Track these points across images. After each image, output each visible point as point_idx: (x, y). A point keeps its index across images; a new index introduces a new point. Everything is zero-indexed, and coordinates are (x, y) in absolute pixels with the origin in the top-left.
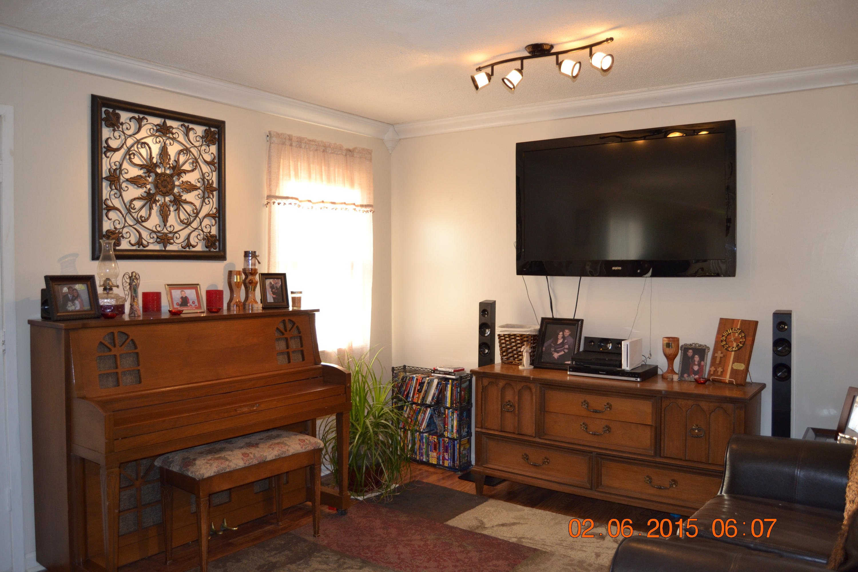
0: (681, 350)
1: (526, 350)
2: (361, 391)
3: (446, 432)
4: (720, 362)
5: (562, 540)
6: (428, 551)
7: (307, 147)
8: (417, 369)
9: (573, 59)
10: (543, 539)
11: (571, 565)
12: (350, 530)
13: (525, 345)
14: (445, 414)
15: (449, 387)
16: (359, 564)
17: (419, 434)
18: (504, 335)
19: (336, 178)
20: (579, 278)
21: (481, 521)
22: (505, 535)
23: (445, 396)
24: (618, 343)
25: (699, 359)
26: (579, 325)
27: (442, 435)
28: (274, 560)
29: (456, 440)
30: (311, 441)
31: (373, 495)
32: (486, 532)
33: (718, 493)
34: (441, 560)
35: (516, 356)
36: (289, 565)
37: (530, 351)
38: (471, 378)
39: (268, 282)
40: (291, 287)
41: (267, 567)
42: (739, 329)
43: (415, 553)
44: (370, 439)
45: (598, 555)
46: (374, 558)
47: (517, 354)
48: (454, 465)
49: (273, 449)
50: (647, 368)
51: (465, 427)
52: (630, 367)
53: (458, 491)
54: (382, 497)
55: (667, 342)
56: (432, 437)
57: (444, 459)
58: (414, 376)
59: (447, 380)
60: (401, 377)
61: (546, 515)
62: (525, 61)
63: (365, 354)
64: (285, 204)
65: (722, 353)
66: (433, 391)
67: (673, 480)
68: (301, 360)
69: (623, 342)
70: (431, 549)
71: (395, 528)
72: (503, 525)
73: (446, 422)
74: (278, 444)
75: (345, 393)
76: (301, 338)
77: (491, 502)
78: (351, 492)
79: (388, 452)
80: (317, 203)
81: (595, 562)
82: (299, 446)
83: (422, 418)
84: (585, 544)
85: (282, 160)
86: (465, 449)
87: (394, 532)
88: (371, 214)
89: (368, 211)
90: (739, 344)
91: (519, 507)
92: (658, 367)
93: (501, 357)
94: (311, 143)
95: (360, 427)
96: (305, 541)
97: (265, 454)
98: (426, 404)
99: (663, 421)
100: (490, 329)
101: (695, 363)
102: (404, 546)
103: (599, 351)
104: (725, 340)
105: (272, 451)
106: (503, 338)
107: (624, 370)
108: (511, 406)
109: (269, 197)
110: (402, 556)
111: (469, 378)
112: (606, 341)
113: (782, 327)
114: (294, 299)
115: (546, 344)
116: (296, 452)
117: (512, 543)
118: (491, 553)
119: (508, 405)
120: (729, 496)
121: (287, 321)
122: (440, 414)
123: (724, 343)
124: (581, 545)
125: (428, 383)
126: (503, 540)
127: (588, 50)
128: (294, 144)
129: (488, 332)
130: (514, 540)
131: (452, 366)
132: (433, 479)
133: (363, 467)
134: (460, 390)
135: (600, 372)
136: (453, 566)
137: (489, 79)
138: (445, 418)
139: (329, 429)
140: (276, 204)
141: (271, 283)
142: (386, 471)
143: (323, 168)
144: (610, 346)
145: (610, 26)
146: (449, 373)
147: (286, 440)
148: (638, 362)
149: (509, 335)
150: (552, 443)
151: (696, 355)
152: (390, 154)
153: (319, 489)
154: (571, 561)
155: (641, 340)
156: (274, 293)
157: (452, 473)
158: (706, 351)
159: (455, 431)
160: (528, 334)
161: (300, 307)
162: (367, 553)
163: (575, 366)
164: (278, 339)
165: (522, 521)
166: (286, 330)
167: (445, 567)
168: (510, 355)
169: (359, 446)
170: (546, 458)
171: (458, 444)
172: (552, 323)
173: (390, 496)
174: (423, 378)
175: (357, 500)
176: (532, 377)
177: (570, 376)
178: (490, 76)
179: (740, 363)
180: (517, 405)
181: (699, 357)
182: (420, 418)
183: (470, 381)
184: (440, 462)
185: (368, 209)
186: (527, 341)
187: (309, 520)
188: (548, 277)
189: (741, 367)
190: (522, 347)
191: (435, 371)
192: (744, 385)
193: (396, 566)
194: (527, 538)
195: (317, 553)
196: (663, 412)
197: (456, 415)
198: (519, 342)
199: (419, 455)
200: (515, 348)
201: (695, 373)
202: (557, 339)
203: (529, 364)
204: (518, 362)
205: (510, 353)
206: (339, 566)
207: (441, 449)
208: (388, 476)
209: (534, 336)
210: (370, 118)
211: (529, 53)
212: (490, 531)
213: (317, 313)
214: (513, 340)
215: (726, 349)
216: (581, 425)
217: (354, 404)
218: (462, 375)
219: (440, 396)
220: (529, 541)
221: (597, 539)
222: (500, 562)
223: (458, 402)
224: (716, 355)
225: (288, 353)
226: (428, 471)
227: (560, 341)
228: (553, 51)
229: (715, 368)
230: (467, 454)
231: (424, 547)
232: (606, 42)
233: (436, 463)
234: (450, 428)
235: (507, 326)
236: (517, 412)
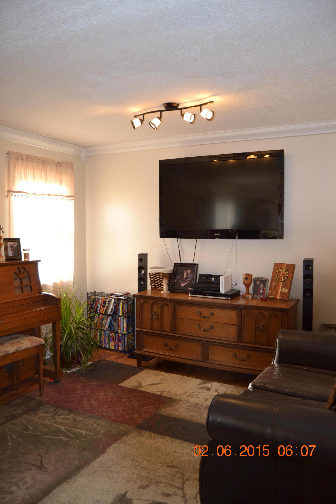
0: (253, 281)
1: (165, 282)
2: (68, 308)
3: (120, 330)
4: (274, 288)
5: (186, 392)
6: (108, 402)
7: (33, 160)
8: (102, 293)
9: (191, 113)
10: (175, 392)
11: (191, 406)
12: (62, 391)
13: (165, 279)
14: (119, 320)
15: (121, 304)
16: (67, 412)
17: (104, 332)
18: (153, 273)
19: (51, 179)
20: (196, 239)
21: (140, 382)
22: (153, 390)
23: (118, 310)
24: (217, 277)
25: (263, 286)
26: (196, 267)
27: (117, 332)
28: (15, 412)
29: (126, 335)
30: (37, 340)
31: (76, 369)
32: (142, 389)
33: (271, 363)
34: (116, 407)
35: (159, 285)
36: (25, 415)
37: (168, 282)
38: (134, 298)
39: (9, 244)
40: (23, 246)
41: (10, 417)
42: (285, 269)
43: (101, 404)
44: (73, 336)
45: (206, 400)
46: (76, 408)
47: (160, 284)
48: (125, 350)
49: (13, 346)
50: (235, 292)
51: (131, 327)
52: (225, 291)
53: (127, 365)
54: (82, 370)
55: (245, 277)
56: (112, 333)
57: (119, 346)
58: (100, 298)
59: (120, 299)
60: (92, 299)
61: (178, 377)
62: (163, 113)
63: (70, 285)
64: (19, 196)
65: (275, 283)
66: (111, 306)
67: (248, 355)
68: (30, 291)
69: (220, 277)
70: (110, 401)
71: (89, 389)
72: (152, 384)
73: (120, 324)
74: (16, 342)
75: (58, 310)
76: (30, 277)
77: (146, 371)
78: (63, 368)
79: (84, 343)
80: (39, 195)
81: (205, 404)
82: (29, 343)
83: (105, 323)
84: (199, 394)
85: (16, 169)
86: (131, 339)
87: (88, 391)
88: (73, 201)
89: (71, 199)
90: (285, 277)
91: (162, 373)
92: (241, 291)
93: (151, 286)
94: (35, 158)
95: (67, 330)
96: (35, 399)
97: (8, 350)
98: (108, 314)
99: (242, 322)
100: (144, 270)
101: (260, 288)
102: (94, 400)
103: (207, 282)
104: (277, 276)
105: (12, 347)
106: (152, 275)
107: (221, 293)
108: (157, 315)
109: (9, 191)
110: (93, 406)
111: (133, 298)
112: (211, 276)
113: (308, 268)
114: (25, 254)
115: (177, 278)
116: (28, 347)
117: (158, 395)
118: (145, 402)
119: (155, 314)
120: (278, 365)
121: (21, 268)
122: (116, 320)
123: (277, 277)
124: (197, 394)
125: (109, 302)
126: (152, 393)
127: (199, 107)
128: (24, 159)
129: (143, 272)
130: (159, 393)
131: (122, 292)
132: (112, 358)
133: (70, 353)
134: (128, 306)
135: (208, 295)
136: (122, 410)
137: (142, 123)
138: (119, 322)
139: (49, 332)
140: (13, 196)
141: (10, 244)
142: (83, 355)
143: (43, 173)
144: (213, 279)
145: (211, 94)
146: (121, 296)
147: (21, 340)
148: (229, 289)
149: (156, 273)
150: (180, 336)
151: (261, 284)
152: (85, 165)
153: (42, 367)
154: (191, 404)
155: (231, 275)
156: (13, 250)
157: (124, 354)
158: (267, 281)
159: (125, 329)
160: (166, 272)
161: (28, 258)
162: (72, 405)
163: (193, 291)
164: (15, 279)
165: (163, 382)
166: (20, 274)
167: (118, 411)
168: (156, 285)
169: (67, 341)
170: (177, 345)
171: (127, 337)
172: (181, 266)
173: (86, 370)
174: (105, 299)
175: (67, 373)
176: (168, 298)
177: (190, 297)
178: (142, 121)
179: (285, 288)
180: (160, 314)
181: (263, 285)
182: (104, 322)
183: (133, 300)
184: (116, 348)
185: (71, 198)
186: (166, 277)
187: (37, 386)
188: (178, 239)
189: (286, 290)
190: (163, 280)
191: (112, 294)
192: (287, 300)
193: (89, 412)
194: (166, 392)
195: (41, 407)
196: (243, 317)
197: (125, 320)
198: (161, 277)
199: (104, 344)
200: (159, 281)
201: (261, 294)
202: (183, 276)
203: (167, 290)
204: (161, 289)
205: (156, 283)
206: (55, 414)
207: (117, 340)
208: (85, 358)
209: (170, 274)
210: (72, 143)
211: (165, 108)
212: (144, 388)
213: (39, 263)
214: (158, 276)
215: (278, 280)
216: (197, 325)
217: (64, 316)
218: (129, 297)
219: (116, 309)
220: (167, 393)
221: (206, 390)
222: (150, 407)
223: (126, 313)
224: (272, 284)
225: (22, 288)
226: (109, 354)
227: (185, 277)
228: (179, 107)
229: (272, 291)
230: (132, 343)
231: (106, 400)
232: (209, 103)
233: (114, 349)
234: (122, 328)
235: (154, 268)
236: (160, 318)
